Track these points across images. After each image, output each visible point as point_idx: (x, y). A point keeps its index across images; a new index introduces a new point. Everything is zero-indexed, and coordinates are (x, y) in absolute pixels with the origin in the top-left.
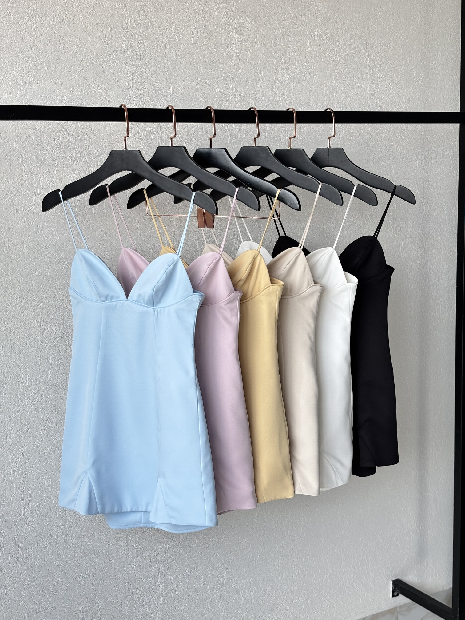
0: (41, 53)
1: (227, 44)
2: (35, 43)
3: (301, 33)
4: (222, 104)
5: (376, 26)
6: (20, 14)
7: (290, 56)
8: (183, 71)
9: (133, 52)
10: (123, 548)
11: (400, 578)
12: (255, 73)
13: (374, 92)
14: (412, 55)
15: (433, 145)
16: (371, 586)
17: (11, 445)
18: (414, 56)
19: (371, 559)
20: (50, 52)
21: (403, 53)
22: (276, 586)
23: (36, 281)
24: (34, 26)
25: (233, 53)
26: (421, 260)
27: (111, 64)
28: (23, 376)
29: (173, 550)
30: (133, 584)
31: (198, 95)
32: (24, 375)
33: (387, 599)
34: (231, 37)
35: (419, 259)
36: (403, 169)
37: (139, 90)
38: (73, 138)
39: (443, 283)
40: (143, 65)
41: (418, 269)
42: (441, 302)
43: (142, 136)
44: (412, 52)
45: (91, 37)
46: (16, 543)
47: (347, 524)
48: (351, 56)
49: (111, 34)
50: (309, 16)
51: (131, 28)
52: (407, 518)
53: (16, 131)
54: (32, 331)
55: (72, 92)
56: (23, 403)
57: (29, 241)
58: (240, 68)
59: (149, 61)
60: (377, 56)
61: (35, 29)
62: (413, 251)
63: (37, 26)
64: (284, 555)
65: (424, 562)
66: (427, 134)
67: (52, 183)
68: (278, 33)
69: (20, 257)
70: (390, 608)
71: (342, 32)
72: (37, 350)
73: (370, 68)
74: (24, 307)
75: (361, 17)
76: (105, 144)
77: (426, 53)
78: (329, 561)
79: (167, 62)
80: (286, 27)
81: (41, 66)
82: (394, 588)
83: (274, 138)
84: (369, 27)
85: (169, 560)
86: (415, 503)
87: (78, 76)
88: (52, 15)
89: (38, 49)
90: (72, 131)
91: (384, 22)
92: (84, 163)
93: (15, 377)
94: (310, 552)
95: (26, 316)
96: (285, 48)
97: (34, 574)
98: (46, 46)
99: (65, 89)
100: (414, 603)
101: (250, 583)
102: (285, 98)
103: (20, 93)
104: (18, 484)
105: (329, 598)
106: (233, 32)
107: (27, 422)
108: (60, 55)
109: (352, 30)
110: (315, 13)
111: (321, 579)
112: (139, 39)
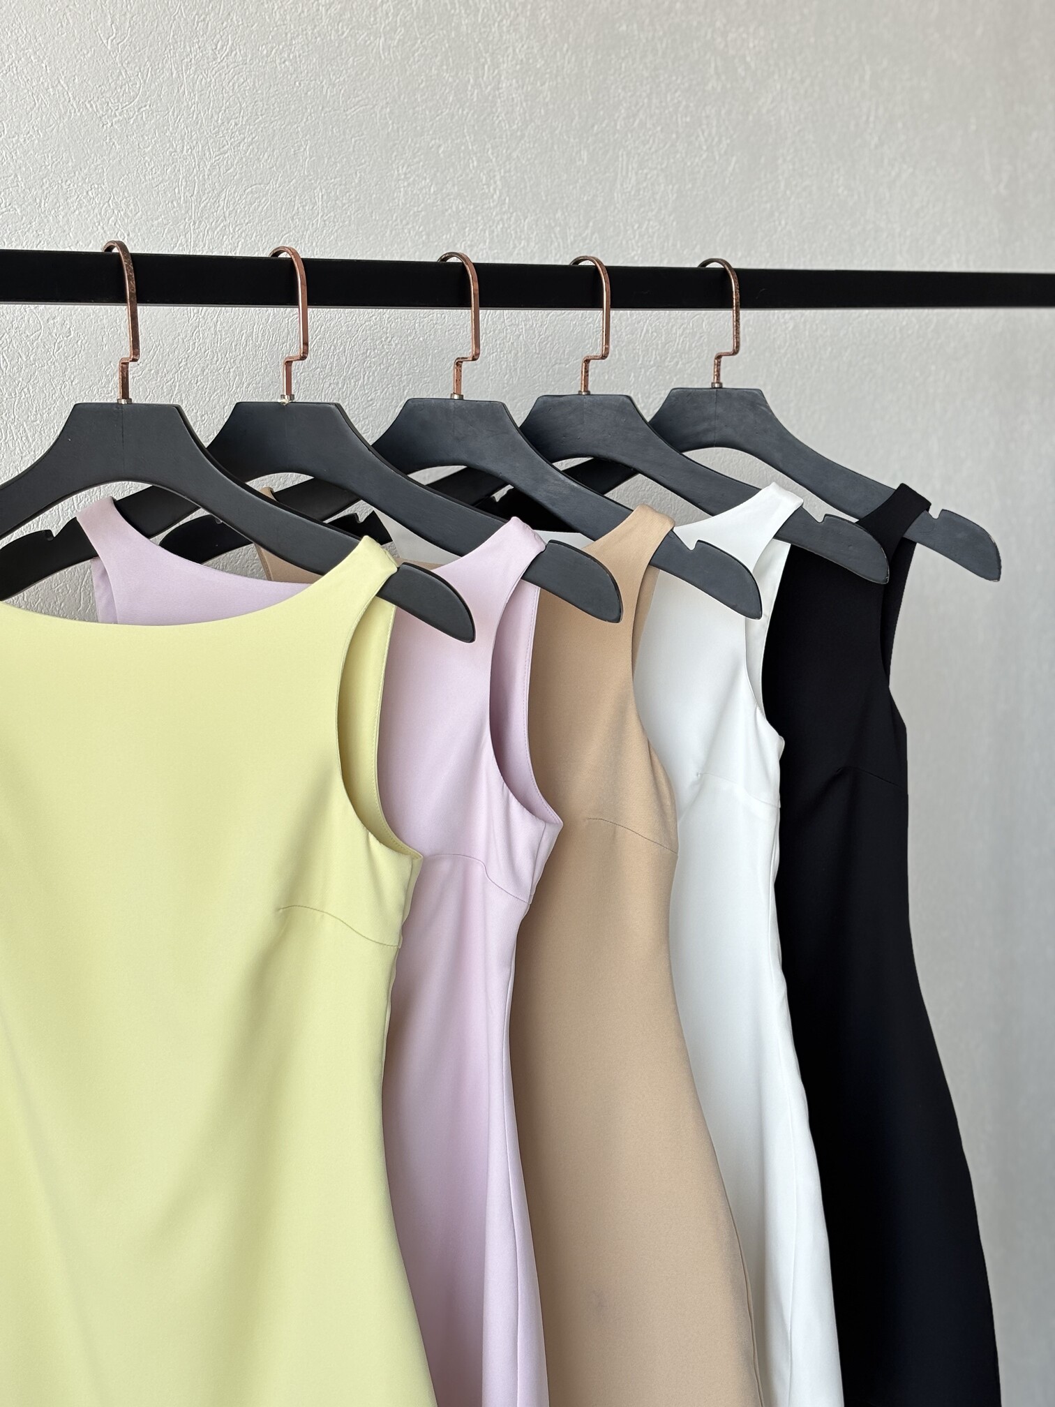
3: (691, 33)
9: (201, 77)
12: (563, 155)
25: (501, 91)
27: (131, 114)
34: (496, 40)
37: (222, 203)
40: (233, 122)
43: (231, 351)
49: (128, 15)
59: (249, 108)
79: (306, 114)
90: (6, 336)
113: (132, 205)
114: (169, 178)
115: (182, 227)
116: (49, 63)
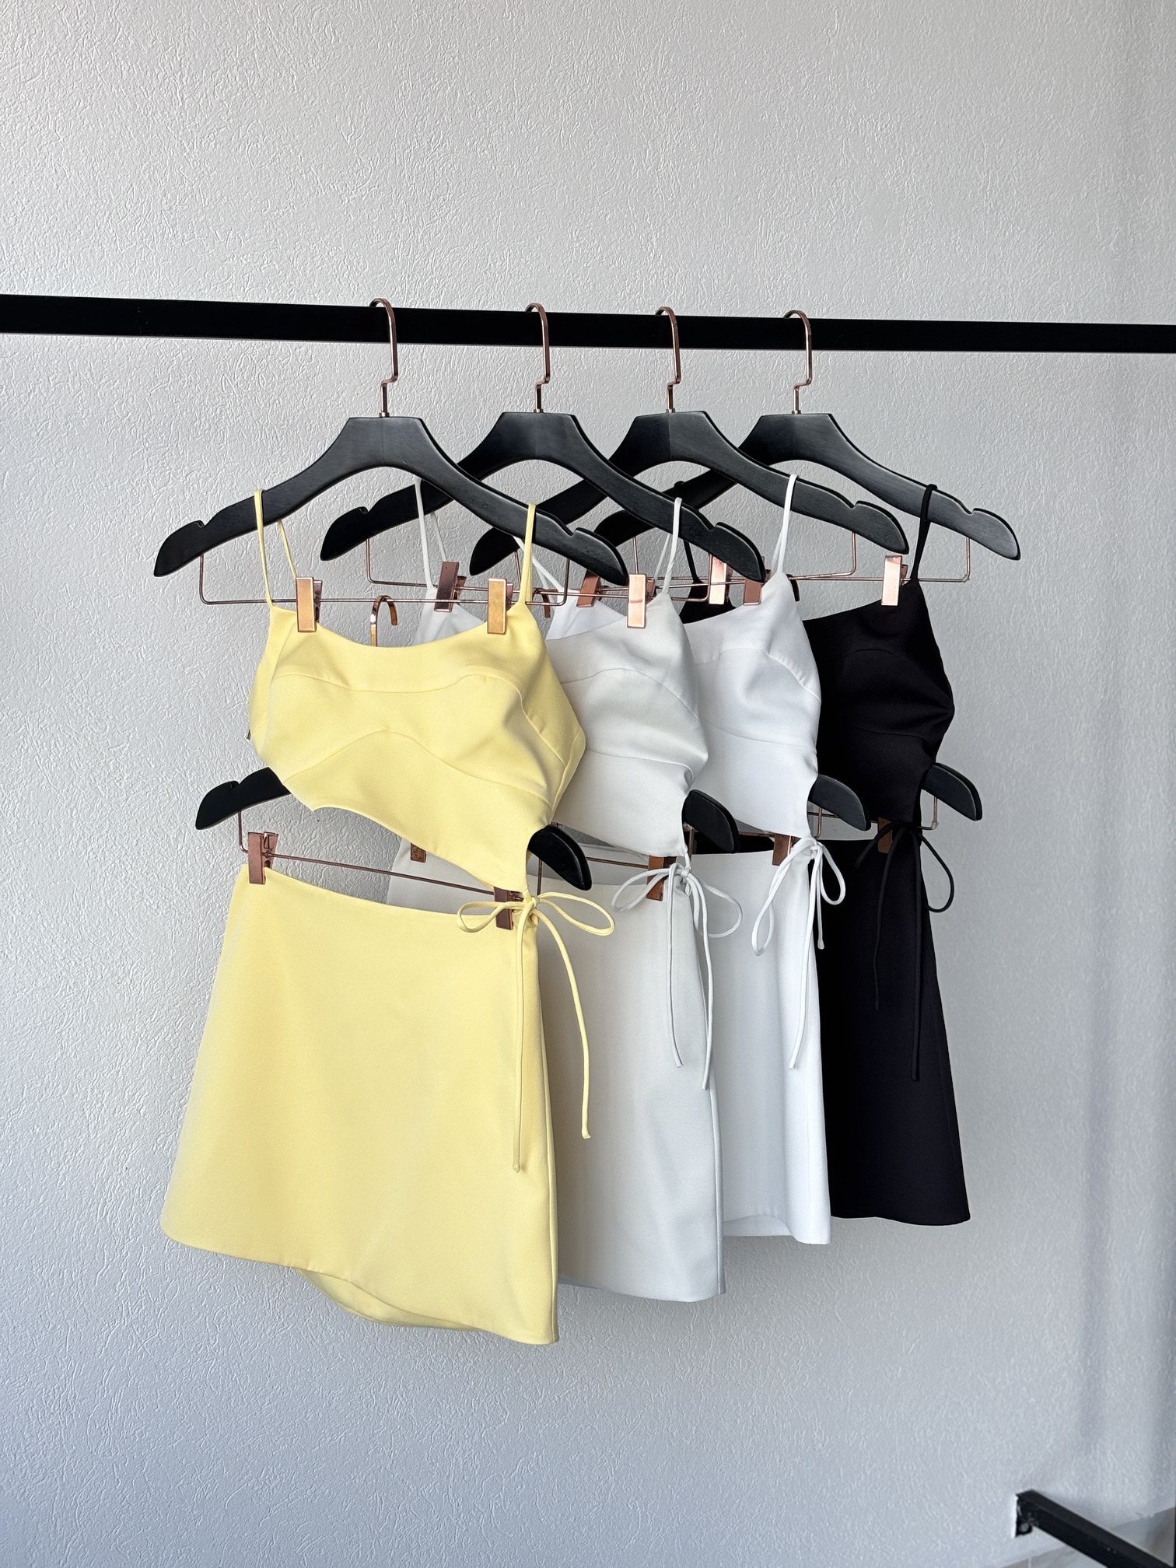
0: (193, 163)
1: (645, 146)
2: (180, 139)
3: (825, 119)
4: (630, 297)
5: (1007, 104)
6: (144, 66)
7: (797, 177)
8: (538, 212)
9: (418, 163)
10: (364, 1406)
11: (1036, 1488)
12: (711, 220)
13: (1000, 271)
14: (1093, 179)
15: (1140, 405)
16: (966, 1508)
17: (99, 1146)
18: (1098, 180)
19: (967, 1440)
20: (215, 163)
21: (1071, 174)
22: (735, 1505)
23: (169, 738)
24: (178, 95)
25: (659, 170)
26: (1106, 691)
27: (364, 193)
28: (131, 974)
29: (487, 1413)
30: (387, 1498)
31: (573, 275)
32: (135, 970)
33: (1004, 1540)
34: (657, 130)
35: (1100, 690)
36: (1065, 462)
37: (430, 261)
38: (267, 380)
39: (1157, 750)
40: (441, 198)
41: (1098, 715)
42: (1151, 797)
43: (433, 375)
44: (1094, 170)
45: (316, 126)
46: (106, 1392)
47: (910, 1352)
48: (947, 180)
49: (364, 118)
50: (845, 79)
51: (414, 103)
52: (1056, 1338)
53: (128, 359)
54: (157, 861)
55: (265, 262)
56: (131, 1042)
57: (155, 636)
58: (676, 207)
59: (455, 188)
60: (1008, 179)
61: (180, 104)
62: (1085, 669)
63: (185, 97)
64: (755, 1428)
65: (1095, 1448)
66: (1124, 377)
67: (212, 491)
68: (769, 119)
69: (132, 675)
70: (1010, 1563)
71: (924, 117)
72: (167, 909)
73: (992, 211)
74: (138, 800)
75: (972, 83)
76: (344, 395)
77: (1128, 176)
78: (865, 1444)
79: (499, 191)
80: (790, 104)
81: (192, 196)
82: (1020, 1514)
83: (754, 382)
84: (990, 109)
85: (476, 1437)
86: (1077, 1300)
87: (283, 223)
88: (222, 68)
89: (185, 154)
90: (264, 360)
91: (1028, 95)
92: (291, 442)
93: (112, 976)
94: (818, 1421)
95: (144, 823)
96: (785, 157)
97: (147, 1471)
98: (207, 144)
99: (249, 256)
100: (1070, 1549)
101: (672, 1499)
102: (784, 282)
103: (140, 263)
104: (113, 1244)
105: (862, 1537)
106: (661, 117)
107: (140, 1088)
108: (239, 170)
109: (950, 115)
110: (860, 71)
111: (846, 1489)
112: (432, 132)
113: (361, 263)
114: (391, 241)
115: (399, 279)
116: (304, 154)
